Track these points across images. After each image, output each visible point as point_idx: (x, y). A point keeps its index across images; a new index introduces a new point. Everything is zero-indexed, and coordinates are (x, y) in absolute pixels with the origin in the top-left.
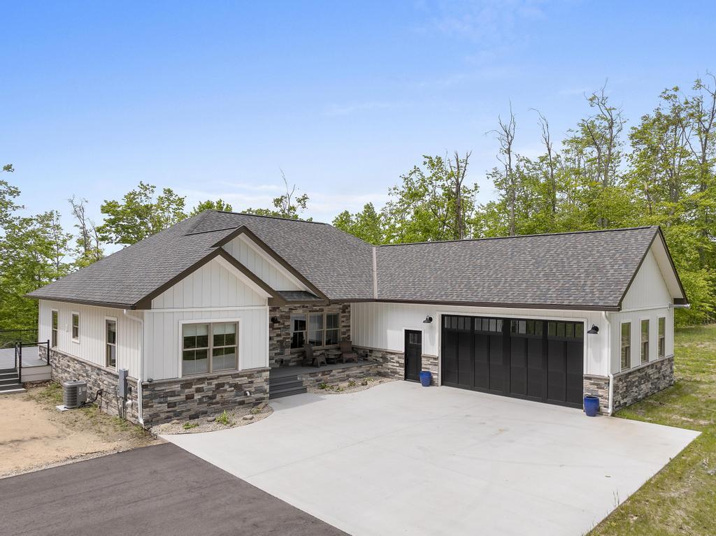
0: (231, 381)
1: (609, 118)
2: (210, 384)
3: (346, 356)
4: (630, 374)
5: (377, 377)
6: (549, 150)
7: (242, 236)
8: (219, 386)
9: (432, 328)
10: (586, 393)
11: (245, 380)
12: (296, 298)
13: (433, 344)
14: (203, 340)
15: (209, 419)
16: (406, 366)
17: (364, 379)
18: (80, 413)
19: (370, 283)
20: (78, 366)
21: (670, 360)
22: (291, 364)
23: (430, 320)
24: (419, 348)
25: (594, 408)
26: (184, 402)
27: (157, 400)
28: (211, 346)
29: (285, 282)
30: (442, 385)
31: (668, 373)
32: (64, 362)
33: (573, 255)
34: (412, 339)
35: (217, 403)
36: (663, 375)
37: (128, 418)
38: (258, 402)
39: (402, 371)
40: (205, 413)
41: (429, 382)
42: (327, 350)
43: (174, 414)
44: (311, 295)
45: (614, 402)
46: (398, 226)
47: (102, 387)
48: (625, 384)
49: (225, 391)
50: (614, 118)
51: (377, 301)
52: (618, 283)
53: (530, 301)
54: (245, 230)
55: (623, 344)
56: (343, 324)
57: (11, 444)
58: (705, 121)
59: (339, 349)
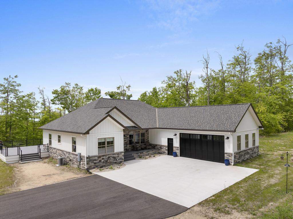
0: (112, 156)
1: (245, 55)
2: (106, 157)
3: (148, 147)
4: (241, 152)
5: (158, 154)
6: (222, 67)
7: (115, 110)
8: (109, 157)
9: (176, 137)
10: (225, 158)
11: (117, 155)
12: (132, 129)
13: (177, 143)
14: (104, 143)
15: (107, 168)
16: (168, 150)
17: (154, 154)
18: (64, 167)
19: (155, 122)
20: (60, 152)
21: (258, 147)
22: (129, 150)
23: (176, 135)
24: (172, 144)
25: (228, 163)
26: (99, 162)
27: (91, 162)
28: (106, 145)
29: (128, 123)
30: (180, 156)
31: (257, 151)
32: (54, 151)
33: (223, 113)
34: (170, 141)
35: (108, 163)
36: (254, 152)
37: (81, 168)
38: (121, 162)
39: (167, 152)
40: (105, 166)
41: (176, 155)
42: (141, 145)
43: (96, 167)
44: (136, 127)
45: (234, 161)
46: (166, 96)
47: (70, 159)
48: (239, 155)
49: (111, 159)
50: (246, 54)
51: (158, 128)
52: (235, 123)
53: (208, 129)
54: (116, 108)
55: (238, 142)
56: (147, 136)
57: (48, 176)
58: (282, 55)
59: (145, 145)
